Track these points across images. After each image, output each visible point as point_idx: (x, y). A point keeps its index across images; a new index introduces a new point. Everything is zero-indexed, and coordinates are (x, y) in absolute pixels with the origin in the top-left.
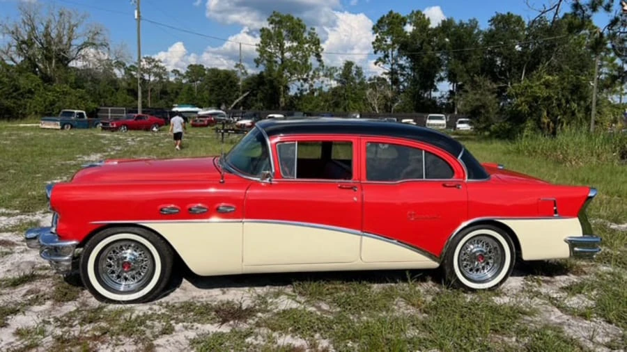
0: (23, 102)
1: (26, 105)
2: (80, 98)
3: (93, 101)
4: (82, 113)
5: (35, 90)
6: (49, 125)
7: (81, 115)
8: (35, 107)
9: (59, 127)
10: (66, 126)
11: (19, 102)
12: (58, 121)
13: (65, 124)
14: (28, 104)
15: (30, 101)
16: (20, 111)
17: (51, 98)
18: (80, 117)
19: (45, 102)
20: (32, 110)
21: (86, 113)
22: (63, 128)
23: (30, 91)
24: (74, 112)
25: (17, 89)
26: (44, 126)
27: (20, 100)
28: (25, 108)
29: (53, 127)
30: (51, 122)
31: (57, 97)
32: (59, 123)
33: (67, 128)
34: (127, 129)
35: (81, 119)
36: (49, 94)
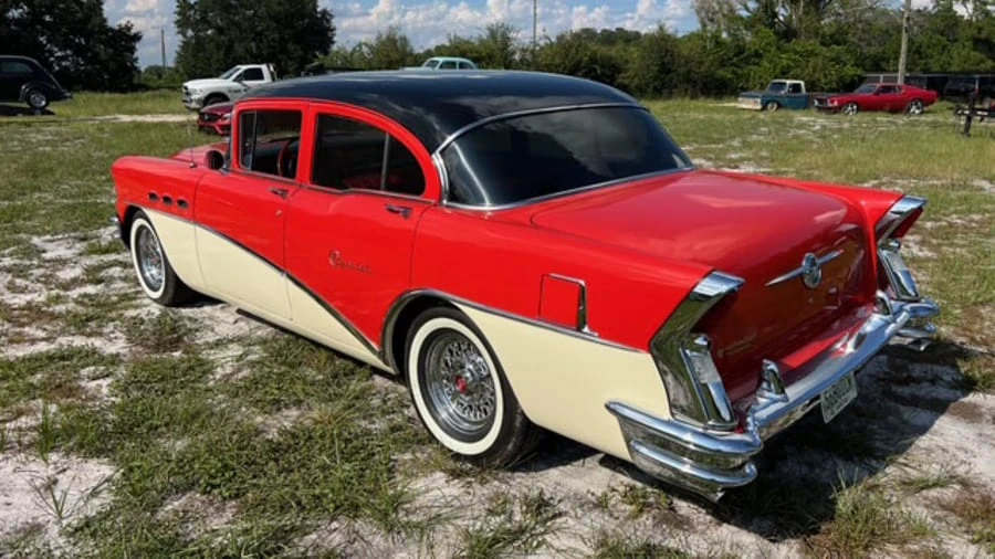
0: (745, 71)
1: (749, 75)
2: (832, 60)
3: (856, 65)
4: (799, 85)
5: (765, 51)
6: (747, 104)
7: (796, 88)
8: (760, 77)
9: (759, 107)
10: (770, 106)
11: (740, 72)
12: (757, 97)
13: (768, 103)
14: (752, 74)
15: (755, 68)
16: (740, 85)
17: (785, 62)
18: (793, 91)
19: (775, 70)
20: (757, 82)
21: (806, 85)
22: (764, 108)
23: (757, 55)
24: (784, 84)
25: (740, 50)
26: (744, 106)
27: (742, 68)
28: (748, 80)
29: (750, 106)
30: (751, 100)
31: (794, 60)
32: (759, 100)
33: (772, 107)
34: (858, 110)
35: (797, 95)
36: (783, 56)
